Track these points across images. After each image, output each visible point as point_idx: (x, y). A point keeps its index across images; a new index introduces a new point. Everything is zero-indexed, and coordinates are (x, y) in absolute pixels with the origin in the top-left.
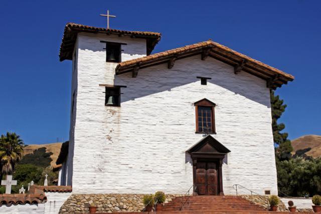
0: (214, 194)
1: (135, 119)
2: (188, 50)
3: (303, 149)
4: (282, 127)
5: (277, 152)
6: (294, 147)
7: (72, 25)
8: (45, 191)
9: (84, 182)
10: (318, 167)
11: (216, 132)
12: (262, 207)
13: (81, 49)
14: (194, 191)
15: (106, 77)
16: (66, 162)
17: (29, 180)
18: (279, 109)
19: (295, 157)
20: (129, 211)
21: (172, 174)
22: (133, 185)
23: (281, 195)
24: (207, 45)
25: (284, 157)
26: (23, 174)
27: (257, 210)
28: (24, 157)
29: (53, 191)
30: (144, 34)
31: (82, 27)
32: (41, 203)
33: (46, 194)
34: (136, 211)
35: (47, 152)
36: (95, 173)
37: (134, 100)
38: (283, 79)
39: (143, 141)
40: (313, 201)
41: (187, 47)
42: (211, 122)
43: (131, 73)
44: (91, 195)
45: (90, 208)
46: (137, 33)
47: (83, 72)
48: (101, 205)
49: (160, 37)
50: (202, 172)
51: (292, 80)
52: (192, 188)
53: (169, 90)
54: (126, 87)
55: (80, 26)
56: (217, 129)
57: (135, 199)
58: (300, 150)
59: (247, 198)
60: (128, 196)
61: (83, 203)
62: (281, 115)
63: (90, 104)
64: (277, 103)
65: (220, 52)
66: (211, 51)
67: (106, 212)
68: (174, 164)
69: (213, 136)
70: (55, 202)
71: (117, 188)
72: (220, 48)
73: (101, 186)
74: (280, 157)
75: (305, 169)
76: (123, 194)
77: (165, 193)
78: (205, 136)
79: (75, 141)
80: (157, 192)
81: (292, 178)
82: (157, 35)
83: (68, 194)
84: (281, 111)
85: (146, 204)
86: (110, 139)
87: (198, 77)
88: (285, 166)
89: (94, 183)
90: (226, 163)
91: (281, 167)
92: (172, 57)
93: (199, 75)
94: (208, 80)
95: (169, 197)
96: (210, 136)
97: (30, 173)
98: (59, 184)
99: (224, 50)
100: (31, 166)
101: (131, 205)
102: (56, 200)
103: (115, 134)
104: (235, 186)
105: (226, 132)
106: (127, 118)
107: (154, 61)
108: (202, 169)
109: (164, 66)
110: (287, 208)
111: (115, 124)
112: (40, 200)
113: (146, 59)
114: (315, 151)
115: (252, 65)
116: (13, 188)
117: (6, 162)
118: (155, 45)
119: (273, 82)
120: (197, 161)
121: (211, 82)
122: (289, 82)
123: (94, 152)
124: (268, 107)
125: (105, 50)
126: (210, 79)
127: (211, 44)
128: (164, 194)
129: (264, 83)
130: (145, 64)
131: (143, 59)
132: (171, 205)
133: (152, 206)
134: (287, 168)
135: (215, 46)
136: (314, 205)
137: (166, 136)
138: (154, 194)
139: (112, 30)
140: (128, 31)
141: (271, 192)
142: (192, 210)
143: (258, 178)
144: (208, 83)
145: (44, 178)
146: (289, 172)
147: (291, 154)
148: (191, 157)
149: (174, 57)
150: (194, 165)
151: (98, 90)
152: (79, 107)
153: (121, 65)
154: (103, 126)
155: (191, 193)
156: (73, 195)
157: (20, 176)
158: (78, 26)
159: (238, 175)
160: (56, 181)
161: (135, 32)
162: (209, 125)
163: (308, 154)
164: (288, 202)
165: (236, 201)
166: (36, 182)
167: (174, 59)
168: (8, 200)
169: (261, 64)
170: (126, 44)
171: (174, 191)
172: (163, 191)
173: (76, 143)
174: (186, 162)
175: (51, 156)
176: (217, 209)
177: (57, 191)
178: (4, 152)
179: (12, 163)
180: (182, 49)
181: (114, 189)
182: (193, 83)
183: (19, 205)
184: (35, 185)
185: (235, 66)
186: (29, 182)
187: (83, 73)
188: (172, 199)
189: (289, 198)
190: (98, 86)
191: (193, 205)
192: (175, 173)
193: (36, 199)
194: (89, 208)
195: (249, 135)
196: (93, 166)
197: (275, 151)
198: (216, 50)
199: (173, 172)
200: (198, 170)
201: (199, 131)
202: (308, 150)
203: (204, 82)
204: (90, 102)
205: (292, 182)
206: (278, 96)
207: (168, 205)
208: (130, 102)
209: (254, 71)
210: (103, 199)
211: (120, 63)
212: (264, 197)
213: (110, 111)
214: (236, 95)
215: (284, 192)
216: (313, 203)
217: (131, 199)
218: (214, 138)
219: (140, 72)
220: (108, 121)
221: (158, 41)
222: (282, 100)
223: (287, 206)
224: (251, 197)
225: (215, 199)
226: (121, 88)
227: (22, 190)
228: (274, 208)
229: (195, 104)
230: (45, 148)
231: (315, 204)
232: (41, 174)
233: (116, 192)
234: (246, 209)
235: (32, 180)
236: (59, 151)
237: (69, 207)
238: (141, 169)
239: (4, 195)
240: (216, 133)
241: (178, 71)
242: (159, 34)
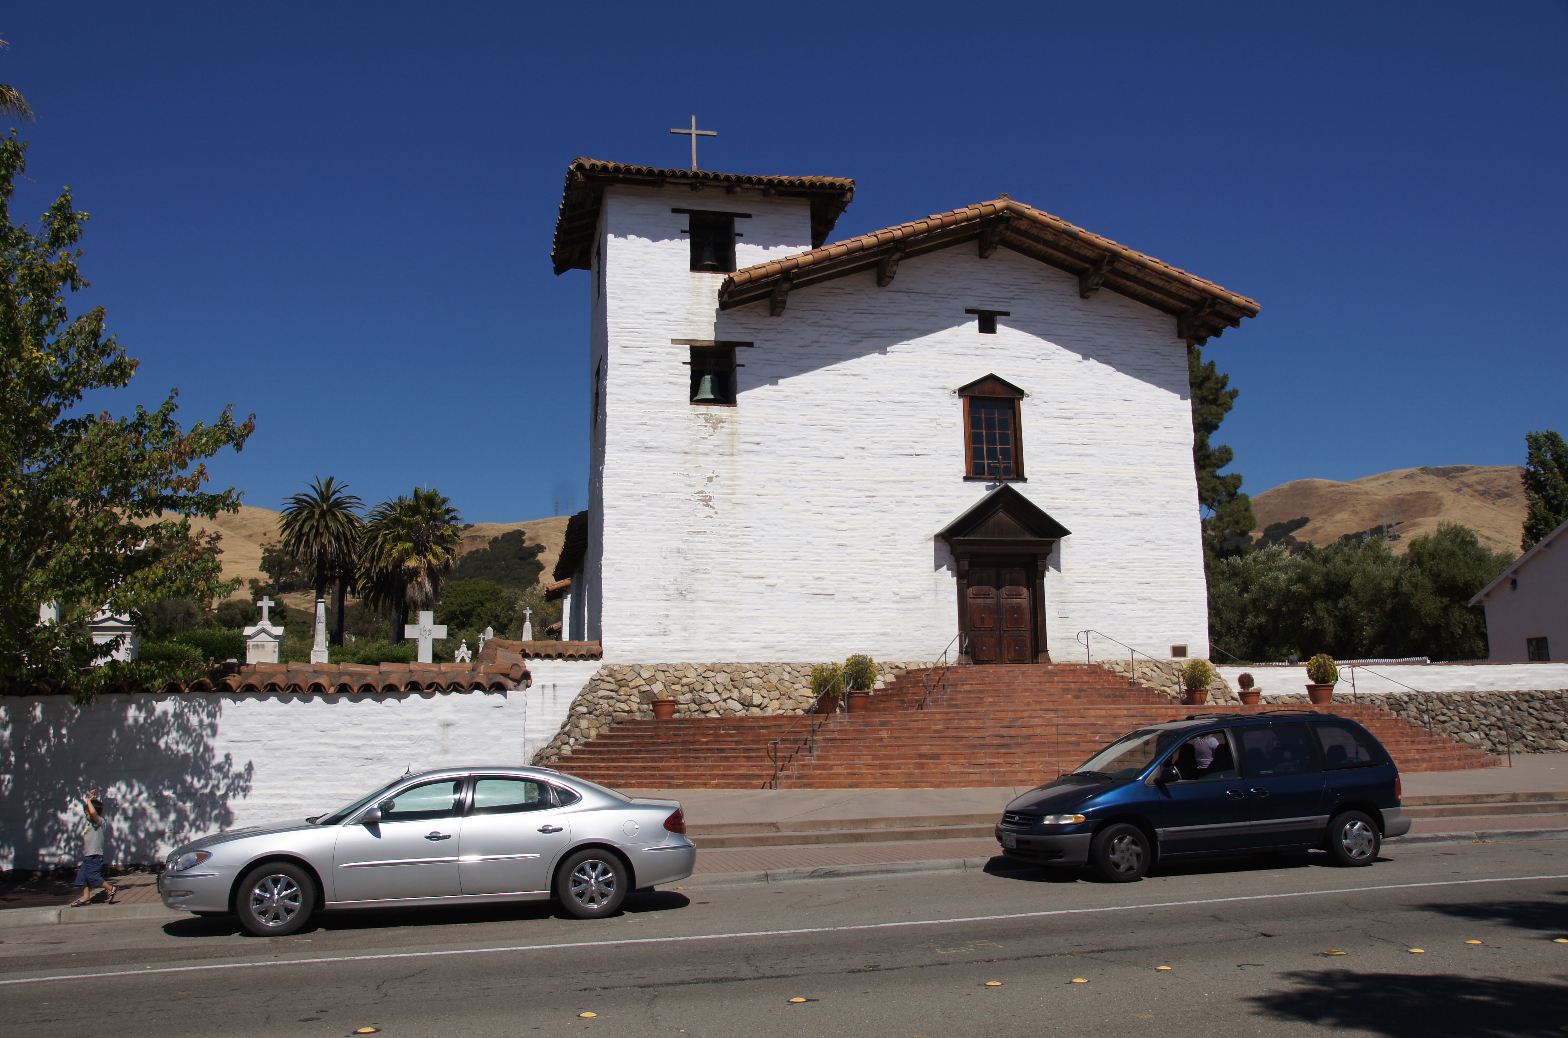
0: (1019, 660)
1: (780, 441)
2: (937, 227)
3: (1285, 520)
4: (1226, 456)
5: (1209, 532)
6: (1258, 515)
7: (587, 166)
8: (526, 656)
9: (637, 630)
10: (1328, 574)
11: (1026, 476)
12: (1162, 695)
13: (617, 235)
14: (961, 652)
15: (691, 317)
16: (581, 571)
17: (481, 624)
18: (1214, 401)
19: (1261, 544)
20: (769, 712)
21: (894, 602)
22: (781, 638)
23: (1219, 657)
24: (996, 212)
25: (1228, 546)
26: (464, 609)
27: (1147, 703)
28: (464, 560)
29: (549, 656)
30: (802, 184)
31: (617, 169)
32: (516, 688)
33: (530, 665)
34: (790, 713)
35: (527, 544)
36: (668, 604)
37: (776, 383)
38: (1227, 310)
39: (808, 506)
40: (1309, 671)
41: (936, 219)
42: (1011, 446)
43: (766, 302)
44: (658, 669)
45: (657, 703)
46: (781, 182)
47: (622, 304)
48: (689, 696)
49: (851, 189)
50: (986, 596)
51: (1252, 313)
52: (956, 645)
53: (883, 352)
54: (750, 345)
55: (611, 165)
56: (1029, 466)
57: (786, 677)
58: (1278, 526)
59: (1118, 669)
60: (766, 669)
61: (635, 691)
62: (1221, 420)
63: (646, 398)
64: (1208, 384)
65: (1034, 231)
66: (1007, 228)
67: (702, 716)
68: (900, 574)
69: (1017, 487)
70: (554, 686)
71: (731, 645)
72: (1033, 221)
73: (686, 640)
74: (1218, 546)
75: (1290, 580)
76: (750, 664)
77: (875, 661)
78: (994, 487)
79: (605, 511)
80: (849, 656)
81: (1251, 607)
82: (842, 186)
83: (591, 663)
84: (1220, 410)
85: (818, 692)
86: (706, 501)
87: (968, 311)
88: (1234, 573)
89: (665, 633)
90: (1058, 569)
91: (1220, 577)
92: (888, 250)
93: (974, 304)
94: (999, 317)
95: (887, 669)
96: (1008, 489)
97: (483, 605)
98: (566, 636)
99: (1046, 226)
100: (484, 584)
101: (776, 694)
102: (557, 683)
103: (723, 486)
104: (1083, 636)
105: (1057, 474)
106: (757, 439)
107: (834, 266)
108: (985, 588)
109: (866, 279)
110: (1237, 696)
111: (721, 459)
112: (513, 680)
113: (810, 258)
114: (1321, 528)
115: (1132, 271)
116: (439, 648)
117: (414, 573)
118: (836, 216)
119: (1197, 323)
120: (970, 565)
121: (1006, 324)
122: (1244, 320)
123: (663, 541)
124: (1183, 398)
125: (688, 235)
126: (1007, 314)
127: (1008, 208)
128: (871, 660)
129: (1170, 322)
130: (808, 273)
131: (802, 260)
132: (892, 695)
133: (836, 699)
134: (1238, 580)
135: (1021, 215)
136: (1313, 683)
137: (876, 490)
138: (842, 661)
139: (706, 176)
140: (754, 177)
141: (1189, 651)
142: (956, 706)
143: (1151, 610)
144: (1000, 327)
145: (522, 620)
146: (1245, 589)
147: (1251, 538)
148: (952, 552)
149: (897, 250)
150: (961, 576)
151: (669, 357)
152: (612, 407)
153: (735, 278)
154: (687, 465)
155: (953, 656)
156: (604, 667)
157: (454, 612)
158: (605, 168)
159: (1093, 601)
160: (555, 626)
161: (776, 177)
162: (1005, 453)
163: (1299, 536)
164: (1238, 676)
165: (1086, 679)
166: (500, 630)
167: (897, 256)
168: (424, 681)
169: (1161, 266)
170: (749, 216)
171: (901, 654)
172: (869, 654)
173: (610, 518)
174: (938, 567)
175: (540, 557)
176: (1028, 704)
177: (560, 656)
178: (409, 545)
179: (432, 573)
180: (920, 225)
181: (724, 650)
182: (954, 330)
183: (454, 693)
184: (497, 639)
185: (1080, 274)
186: (482, 630)
187: (621, 308)
188: (897, 677)
189: (1244, 665)
190: (670, 342)
191: (960, 692)
192: (904, 599)
193: (501, 679)
194: (654, 703)
195: (1127, 484)
196: (662, 583)
197: (1204, 531)
198: (1023, 225)
199: (897, 598)
200: (971, 591)
201: (973, 474)
202: (1301, 523)
203: (987, 325)
204: (644, 394)
205: (1250, 618)
206: (1212, 364)
207: (882, 694)
208: (765, 390)
209: (1141, 290)
210: (692, 677)
211: (732, 275)
212: (1168, 665)
213: (707, 420)
214: (1086, 362)
215: (1228, 650)
216: (1311, 676)
217: (774, 679)
218: (1020, 492)
219: (794, 299)
220: (701, 448)
221: (846, 203)
222: (1226, 377)
223: (1236, 689)
224: (1129, 665)
225: (1023, 673)
226: (737, 349)
227: (463, 653)
228: (1197, 696)
229: (963, 391)
230: (521, 533)
231: (1316, 680)
232: (512, 609)
233: (731, 658)
234: (1114, 702)
235: (489, 624)
236: (561, 540)
237: (596, 700)
238: (803, 591)
239: (412, 666)
240: (1025, 480)
241: (908, 292)
242: (847, 182)
